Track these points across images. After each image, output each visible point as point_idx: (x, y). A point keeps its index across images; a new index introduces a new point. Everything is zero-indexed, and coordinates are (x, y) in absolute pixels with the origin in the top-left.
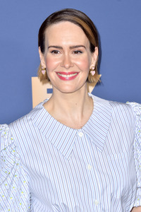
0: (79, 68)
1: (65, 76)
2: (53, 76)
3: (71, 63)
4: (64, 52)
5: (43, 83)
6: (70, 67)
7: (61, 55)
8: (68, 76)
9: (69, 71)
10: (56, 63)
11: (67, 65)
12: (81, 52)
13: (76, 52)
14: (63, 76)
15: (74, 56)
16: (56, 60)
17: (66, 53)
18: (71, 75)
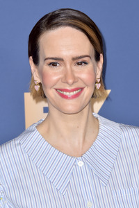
0: (85, 83)
1: (67, 94)
2: (51, 93)
3: (74, 78)
4: (65, 64)
5: (37, 102)
6: (74, 82)
7: (62, 68)
8: (72, 94)
9: (73, 87)
10: (55, 78)
11: (71, 81)
12: (86, 63)
13: (79, 64)
14: (65, 93)
15: (77, 69)
16: (55, 74)
17: (68, 66)
18: (75, 92)
